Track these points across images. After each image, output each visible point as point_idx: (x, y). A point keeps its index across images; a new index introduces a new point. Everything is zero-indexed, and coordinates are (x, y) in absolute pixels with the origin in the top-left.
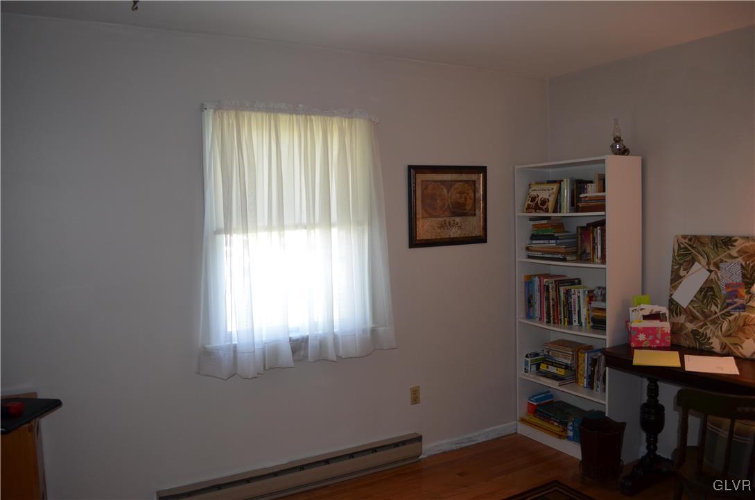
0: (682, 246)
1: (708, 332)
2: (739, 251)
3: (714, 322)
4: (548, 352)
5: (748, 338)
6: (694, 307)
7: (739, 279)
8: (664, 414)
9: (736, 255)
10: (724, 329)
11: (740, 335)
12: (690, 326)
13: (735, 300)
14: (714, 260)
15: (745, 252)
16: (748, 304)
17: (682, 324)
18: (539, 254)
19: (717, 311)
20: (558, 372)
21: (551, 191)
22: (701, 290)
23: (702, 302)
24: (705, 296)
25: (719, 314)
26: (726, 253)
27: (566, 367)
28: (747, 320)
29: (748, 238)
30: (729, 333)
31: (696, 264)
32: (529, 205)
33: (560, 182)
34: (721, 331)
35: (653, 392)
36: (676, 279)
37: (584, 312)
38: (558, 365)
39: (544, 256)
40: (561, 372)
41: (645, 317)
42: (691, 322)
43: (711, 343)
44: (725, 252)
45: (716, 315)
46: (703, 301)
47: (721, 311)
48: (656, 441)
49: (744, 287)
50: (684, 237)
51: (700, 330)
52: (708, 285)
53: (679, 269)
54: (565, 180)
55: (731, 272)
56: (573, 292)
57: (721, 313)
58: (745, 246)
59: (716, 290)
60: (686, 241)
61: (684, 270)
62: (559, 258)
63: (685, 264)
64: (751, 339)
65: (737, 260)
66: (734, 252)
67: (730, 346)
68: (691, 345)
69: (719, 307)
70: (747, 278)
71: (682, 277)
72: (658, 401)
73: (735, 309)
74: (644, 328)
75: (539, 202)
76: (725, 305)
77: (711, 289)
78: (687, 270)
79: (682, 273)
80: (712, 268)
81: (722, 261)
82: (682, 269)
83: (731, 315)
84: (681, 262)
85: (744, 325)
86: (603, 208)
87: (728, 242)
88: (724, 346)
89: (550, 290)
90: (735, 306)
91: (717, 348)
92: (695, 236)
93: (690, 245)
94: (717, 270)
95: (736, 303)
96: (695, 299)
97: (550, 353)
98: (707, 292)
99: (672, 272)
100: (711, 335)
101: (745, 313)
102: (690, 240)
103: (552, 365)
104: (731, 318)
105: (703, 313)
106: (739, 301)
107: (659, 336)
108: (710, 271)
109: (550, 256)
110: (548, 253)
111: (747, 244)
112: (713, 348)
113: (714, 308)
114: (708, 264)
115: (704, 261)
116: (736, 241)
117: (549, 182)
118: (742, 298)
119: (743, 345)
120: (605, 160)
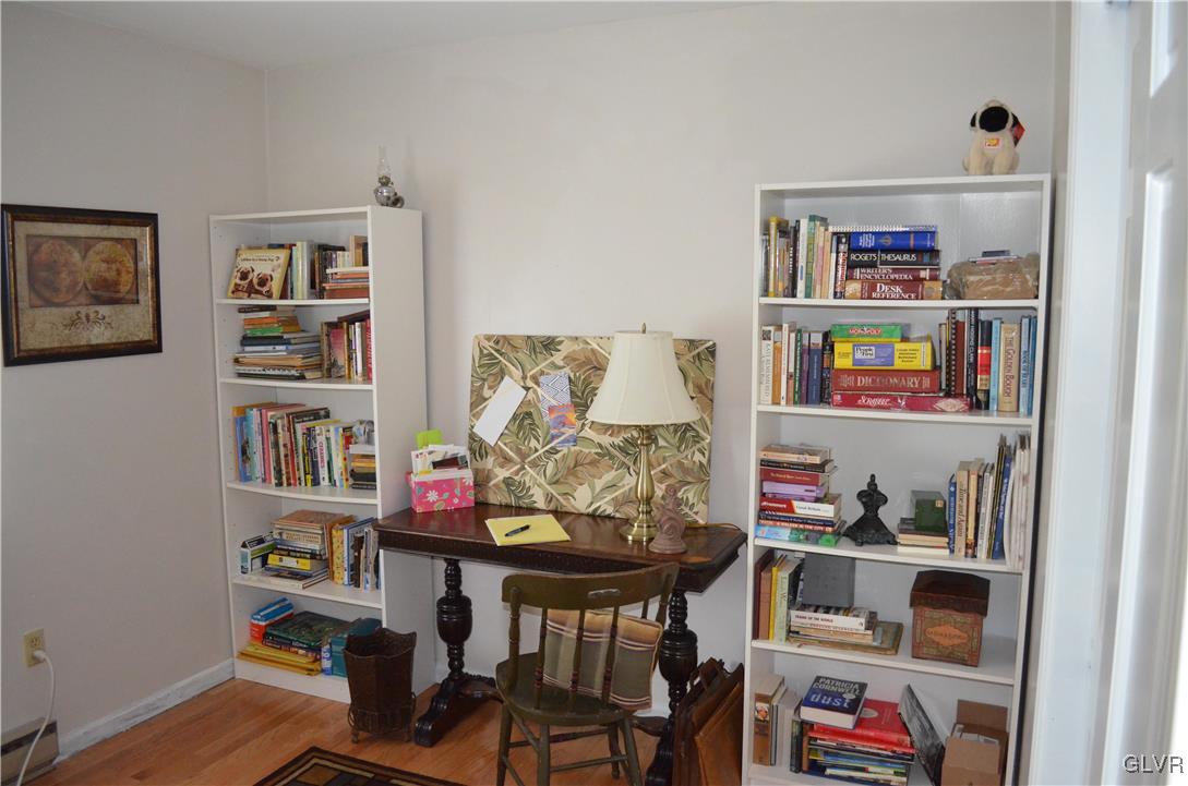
0: (485, 352)
1: (527, 479)
2: (565, 358)
3: (534, 465)
4: (280, 534)
5: (581, 484)
6: (505, 444)
7: (566, 399)
8: (471, 611)
9: (561, 363)
10: (548, 473)
11: (571, 479)
12: (501, 474)
13: (562, 430)
14: (531, 373)
15: (575, 360)
16: (580, 435)
17: (489, 471)
18: (258, 370)
19: (539, 447)
20: (299, 566)
21: (275, 263)
22: (514, 418)
23: (517, 435)
24: (520, 427)
25: (541, 452)
26: (547, 362)
27: (313, 556)
28: (580, 457)
29: (577, 338)
30: (555, 479)
31: (506, 378)
32: (236, 284)
33: (291, 246)
34: (545, 476)
35: (454, 578)
36: (478, 401)
37: (338, 464)
38: (298, 555)
39: (268, 372)
40: (305, 565)
41: (436, 465)
42: (502, 467)
43: (532, 495)
44: (546, 359)
45: (538, 454)
46: (519, 432)
47: (543, 447)
48: (461, 654)
49: (572, 409)
50: (488, 338)
51: (516, 478)
52: (525, 410)
53: (482, 387)
54: (299, 244)
55: (554, 392)
56: (318, 432)
57: (546, 448)
58: (574, 351)
59: (535, 416)
60: (492, 344)
61: (490, 388)
62: (293, 376)
63: (491, 379)
64: (586, 485)
65: (563, 371)
66: (558, 358)
67: (559, 497)
68: (504, 502)
69: (541, 440)
70: (578, 397)
71: (486, 400)
72: (460, 592)
73: (563, 442)
74: (436, 482)
75: (255, 281)
76: (549, 437)
77: (529, 414)
78: (493, 388)
79: (487, 393)
80: (530, 383)
81: (542, 373)
82: (486, 386)
83: (558, 452)
84: (485, 376)
85: (575, 467)
86: (364, 292)
87: (549, 344)
88: (550, 498)
89: (280, 430)
90: (562, 438)
91: (541, 504)
92: (504, 337)
93: (497, 351)
94: (535, 387)
95: (563, 434)
96: (506, 431)
97: (284, 537)
98: (524, 420)
99: (472, 392)
100: (531, 484)
101: (577, 448)
102: (497, 342)
103: (289, 555)
104: (558, 456)
105: (518, 451)
106: (569, 432)
107: (458, 492)
108: (527, 389)
109: (277, 372)
110: (274, 367)
111: (576, 347)
112: (535, 502)
113: (533, 443)
114: (524, 378)
115: (517, 373)
116: (561, 342)
117: (271, 247)
118: (572, 426)
119: (575, 495)
120: (366, 213)
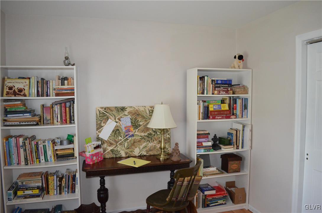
0: (101, 112)
1: (119, 149)
2: (128, 112)
3: (120, 144)
4: (22, 183)
5: (136, 148)
6: (110, 139)
7: (130, 124)
8: (108, 193)
9: (127, 114)
10: (125, 146)
11: (133, 147)
12: (110, 148)
13: (129, 133)
14: (118, 118)
15: (131, 113)
16: (135, 134)
17: (105, 148)
18: (16, 123)
19: (122, 139)
20: (33, 193)
21: (24, 84)
22: (113, 131)
23: (114, 136)
24: (115, 134)
25: (123, 140)
26: (123, 114)
27: (38, 188)
28: (135, 140)
29: (131, 107)
30: (128, 147)
31: (109, 120)
33: (29, 78)
34: (124, 147)
35: (102, 183)
36: (99, 127)
37: (50, 153)
38: (31, 189)
39: (21, 124)
40: (37, 192)
41: (95, 148)
42: (110, 146)
43: (121, 153)
44: (122, 113)
45: (121, 141)
46: (115, 135)
47: (123, 139)
49: (132, 127)
50: (102, 108)
51: (115, 149)
52: (116, 128)
53: (101, 123)
54: (33, 77)
55: (126, 122)
57: (124, 139)
58: (131, 110)
59: (120, 130)
60: (103, 110)
61: (104, 123)
62: (34, 124)
63: (104, 120)
64: (138, 148)
65: (128, 116)
66: (126, 113)
67: (129, 153)
68: (111, 157)
69: (122, 137)
70: (133, 123)
71: (103, 127)
72: (105, 187)
73: (130, 136)
74: (95, 154)
75: (16, 90)
76: (125, 135)
77: (118, 130)
78: (105, 123)
79: (102, 124)
80: (117, 120)
81: (121, 117)
82: (102, 123)
83: (128, 140)
84: (102, 119)
85: (134, 143)
86: (73, 94)
87: (123, 109)
88: (126, 153)
89: (26, 144)
90: (129, 135)
91: (124, 155)
92: (107, 107)
93: (105, 112)
94: (119, 121)
95: (129, 134)
96: (111, 136)
97: (24, 183)
98: (116, 132)
99: (97, 125)
100: (120, 150)
101: (134, 138)
102: (105, 109)
103: (27, 190)
104: (128, 141)
105: (115, 141)
106: (131, 133)
107: (100, 156)
108: (117, 122)
109: (26, 123)
110: (28, 122)
111: (132, 109)
112: (122, 155)
113: (120, 138)
114: (115, 119)
115: (113, 119)
116: (127, 108)
118: (132, 132)
119: (134, 151)
120: (74, 68)
